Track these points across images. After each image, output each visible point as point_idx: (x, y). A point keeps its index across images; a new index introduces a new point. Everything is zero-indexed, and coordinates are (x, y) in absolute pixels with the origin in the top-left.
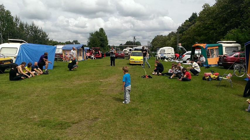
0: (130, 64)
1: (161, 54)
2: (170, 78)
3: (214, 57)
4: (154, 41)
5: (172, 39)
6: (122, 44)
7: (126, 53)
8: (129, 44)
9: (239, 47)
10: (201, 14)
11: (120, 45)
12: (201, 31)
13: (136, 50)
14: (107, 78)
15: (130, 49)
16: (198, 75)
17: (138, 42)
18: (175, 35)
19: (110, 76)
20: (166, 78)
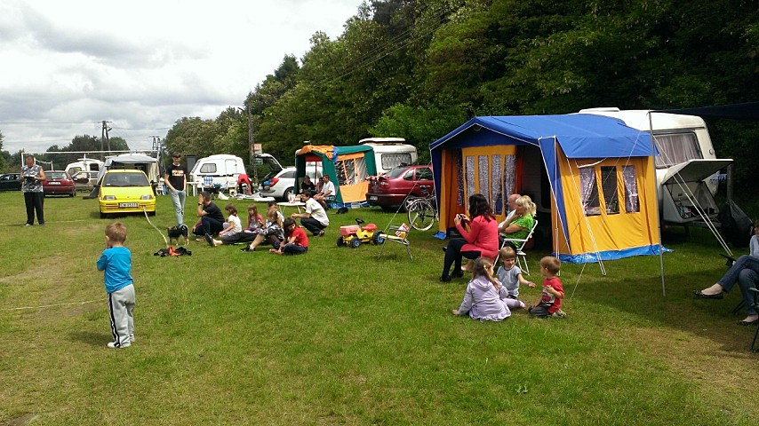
0: (104, 216)
1: (203, 176)
2: (248, 249)
3: (356, 181)
4: (173, 134)
5: (232, 130)
6: (56, 147)
7: (79, 177)
8: (83, 146)
9: (412, 154)
10: (307, 60)
11: (51, 149)
12: (312, 110)
13: (115, 165)
14: (22, 269)
15: (91, 165)
16: (322, 235)
17: (117, 139)
18: (240, 120)
19: (34, 263)
20: (237, 249)
